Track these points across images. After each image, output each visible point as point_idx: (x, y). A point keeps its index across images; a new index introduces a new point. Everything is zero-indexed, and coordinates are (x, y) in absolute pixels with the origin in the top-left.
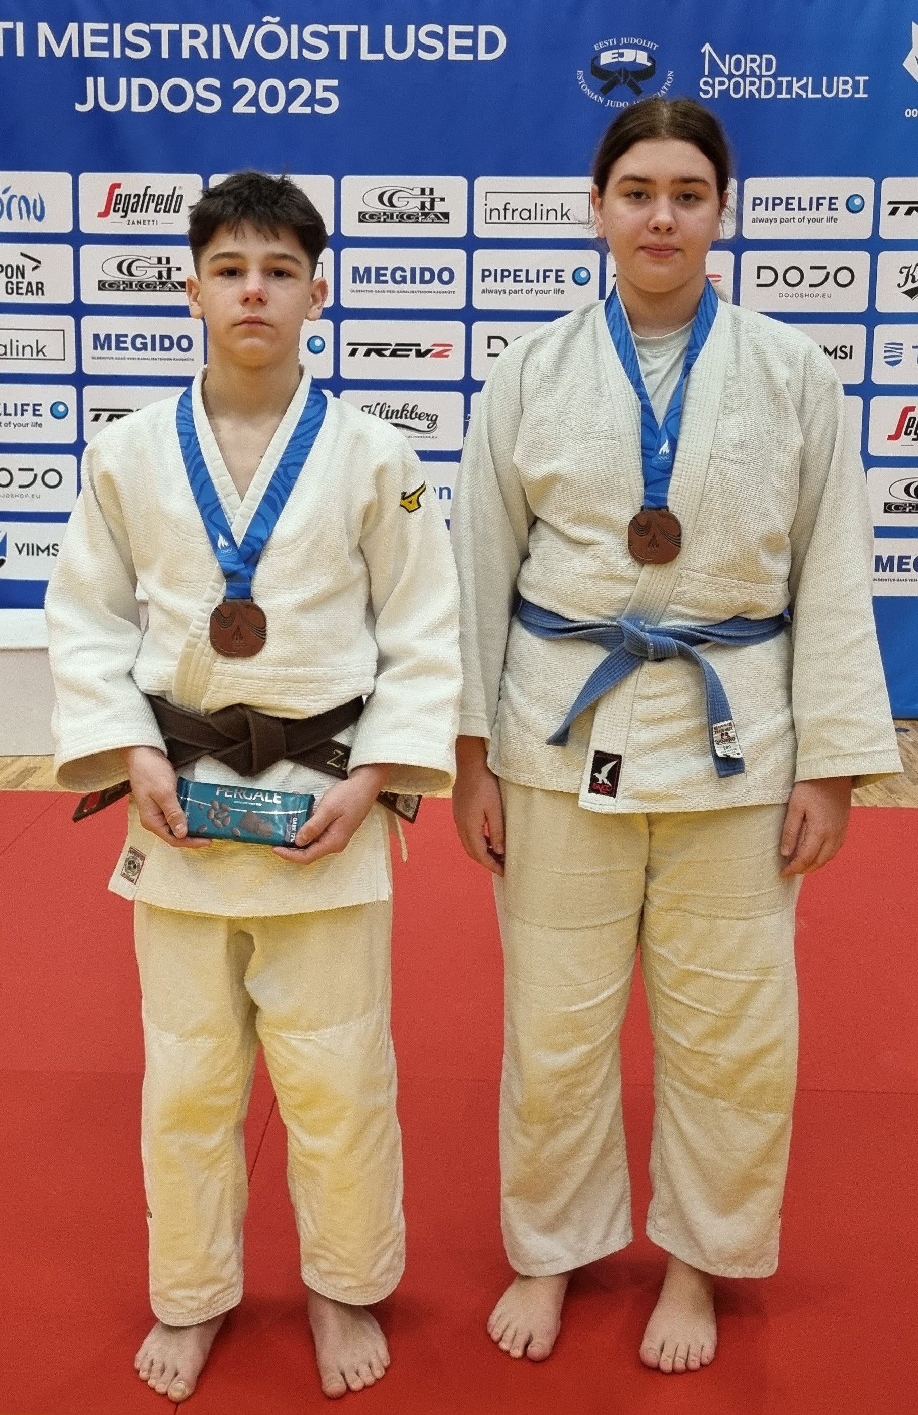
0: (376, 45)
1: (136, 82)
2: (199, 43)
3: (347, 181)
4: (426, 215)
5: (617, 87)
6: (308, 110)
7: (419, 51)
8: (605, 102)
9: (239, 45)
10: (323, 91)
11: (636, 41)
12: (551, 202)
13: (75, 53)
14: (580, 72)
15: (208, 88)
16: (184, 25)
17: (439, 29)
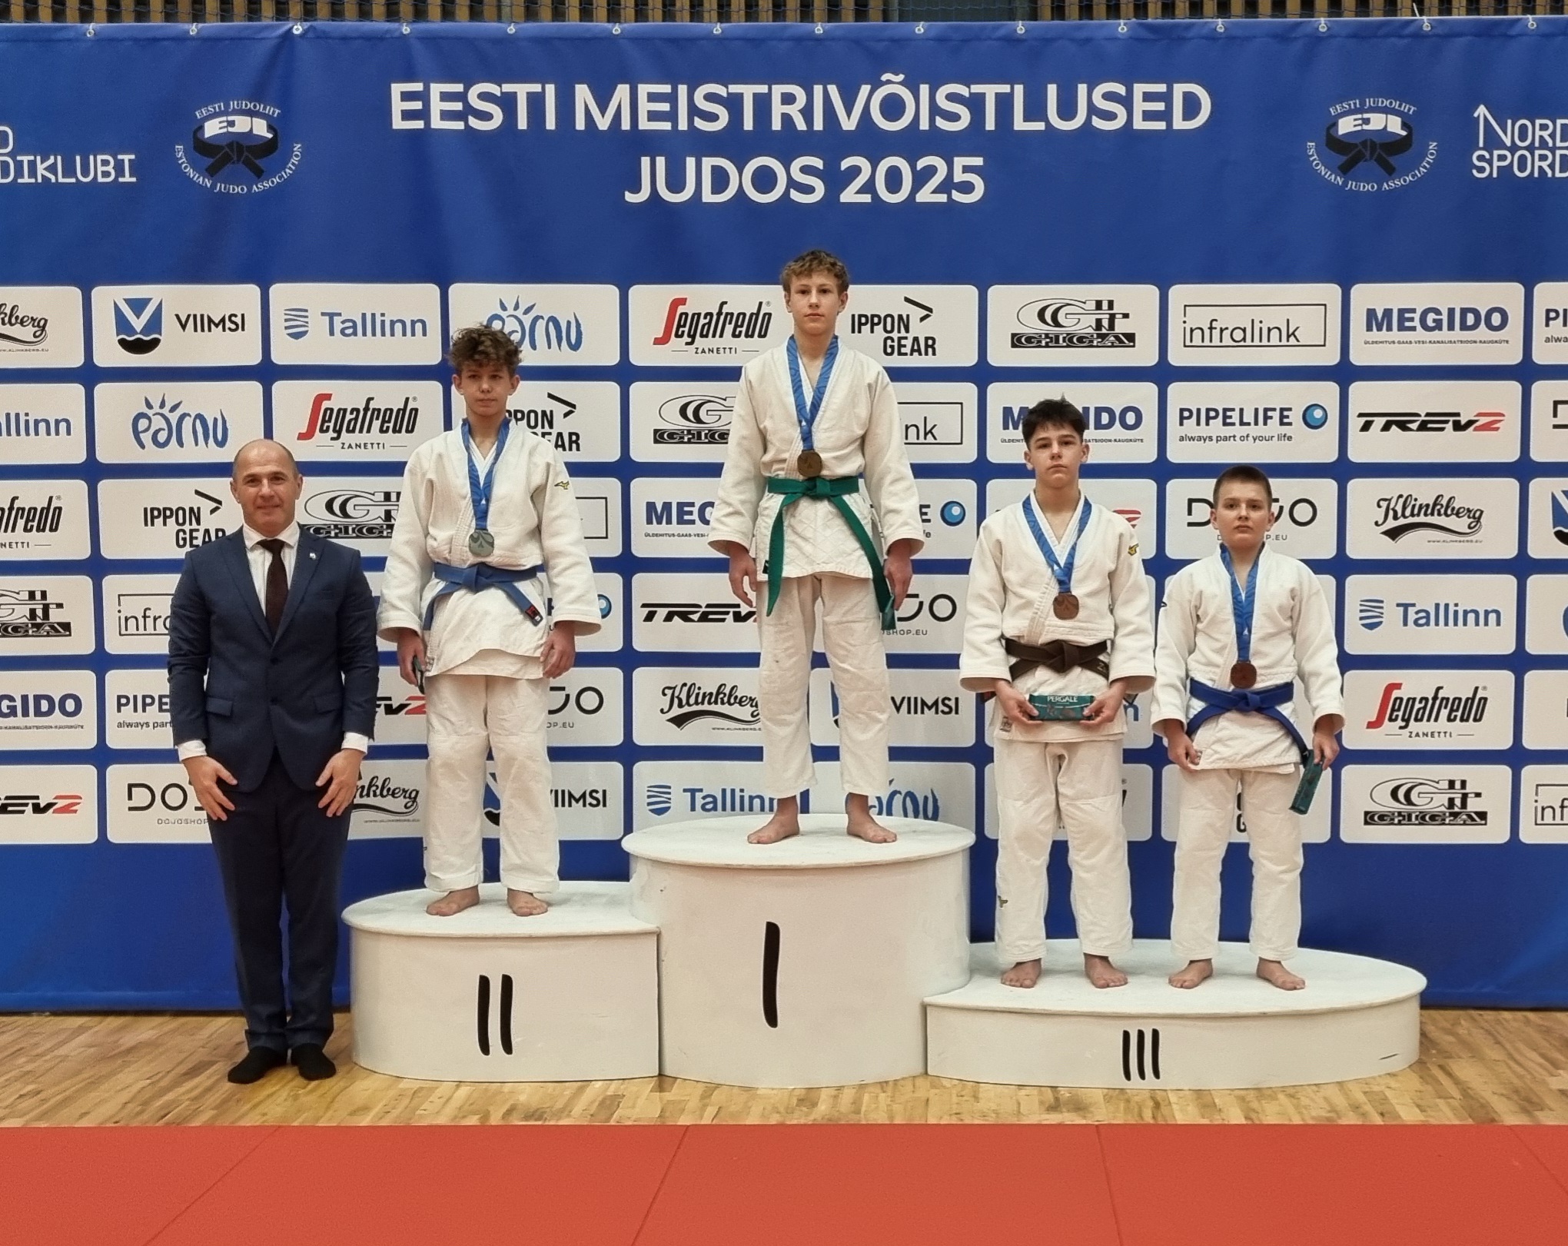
0: (1036, 109)
1: (708, 163)
2: (794, 110)
3: (996, 292)
4: (1103, 337)
5: (1361, 164)
6: (942, 198)
7: (1094, 118)
8: (1345, 184)
9: (849, 114)
10: (963, 172)
11: (1387, 103)
12: (1274, 318)
13: (626, 125)
14: (1311, 144)
15: (805, 170)
16: (774, 87)
17: (1121, 89)
